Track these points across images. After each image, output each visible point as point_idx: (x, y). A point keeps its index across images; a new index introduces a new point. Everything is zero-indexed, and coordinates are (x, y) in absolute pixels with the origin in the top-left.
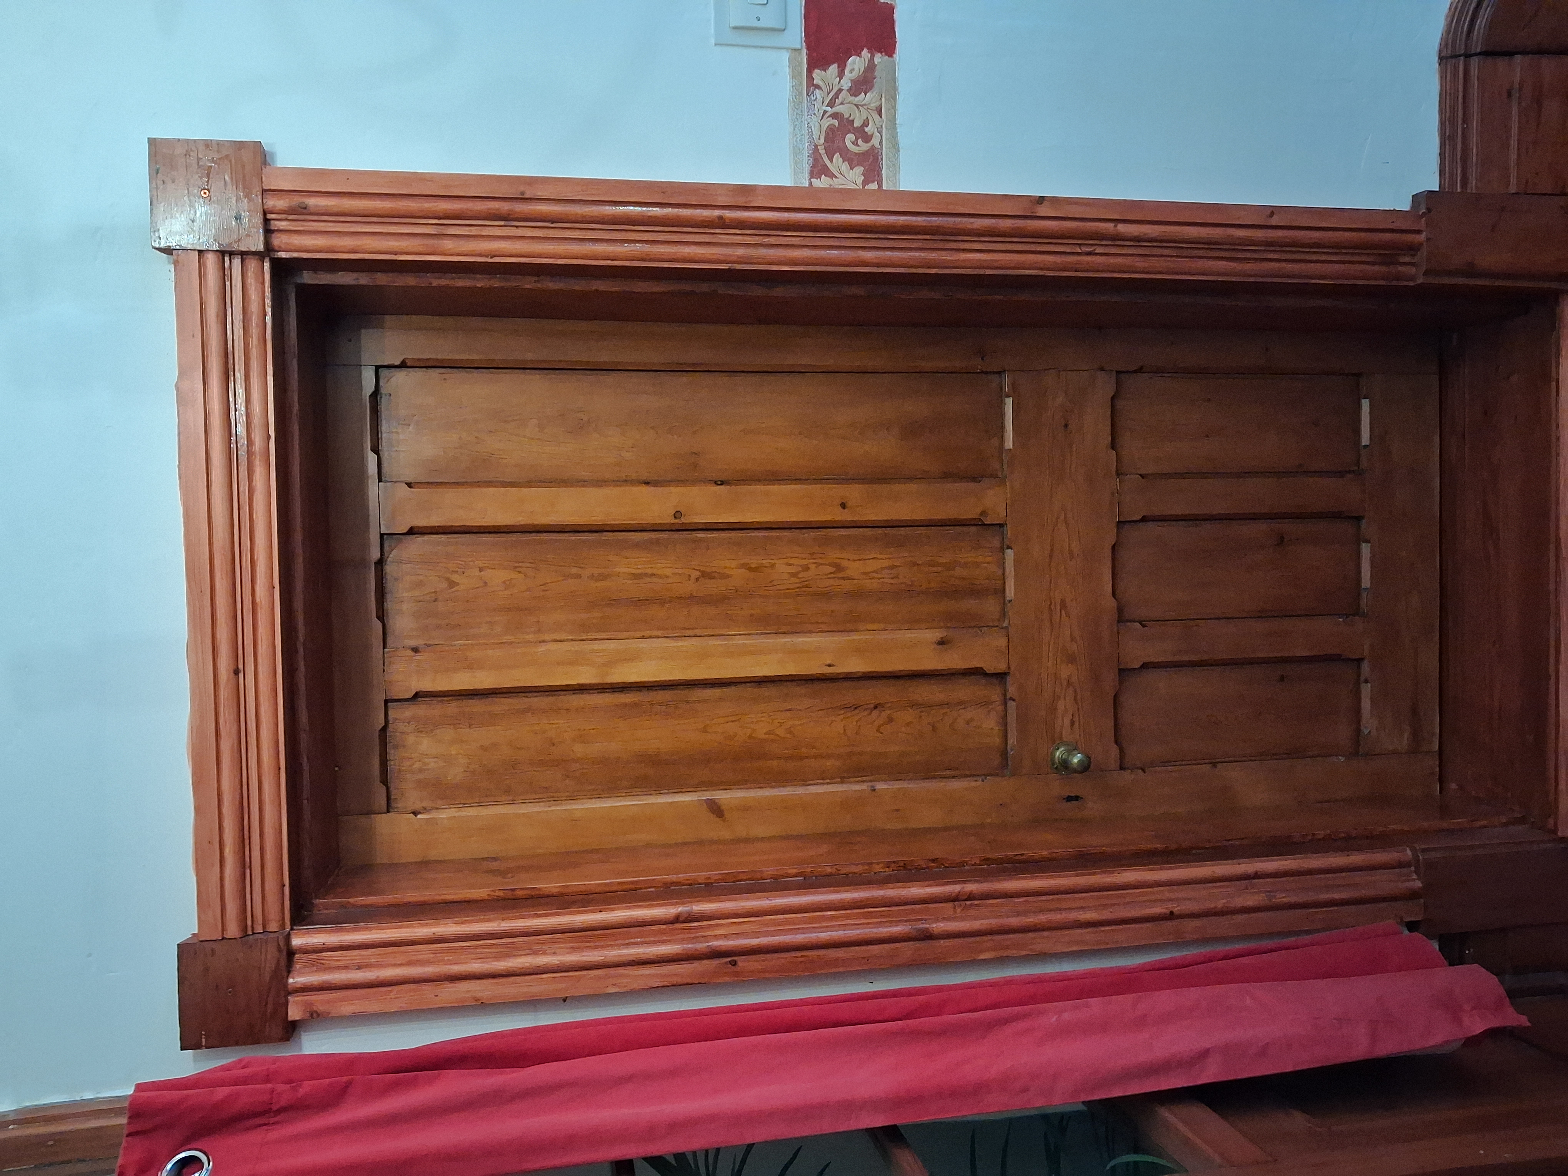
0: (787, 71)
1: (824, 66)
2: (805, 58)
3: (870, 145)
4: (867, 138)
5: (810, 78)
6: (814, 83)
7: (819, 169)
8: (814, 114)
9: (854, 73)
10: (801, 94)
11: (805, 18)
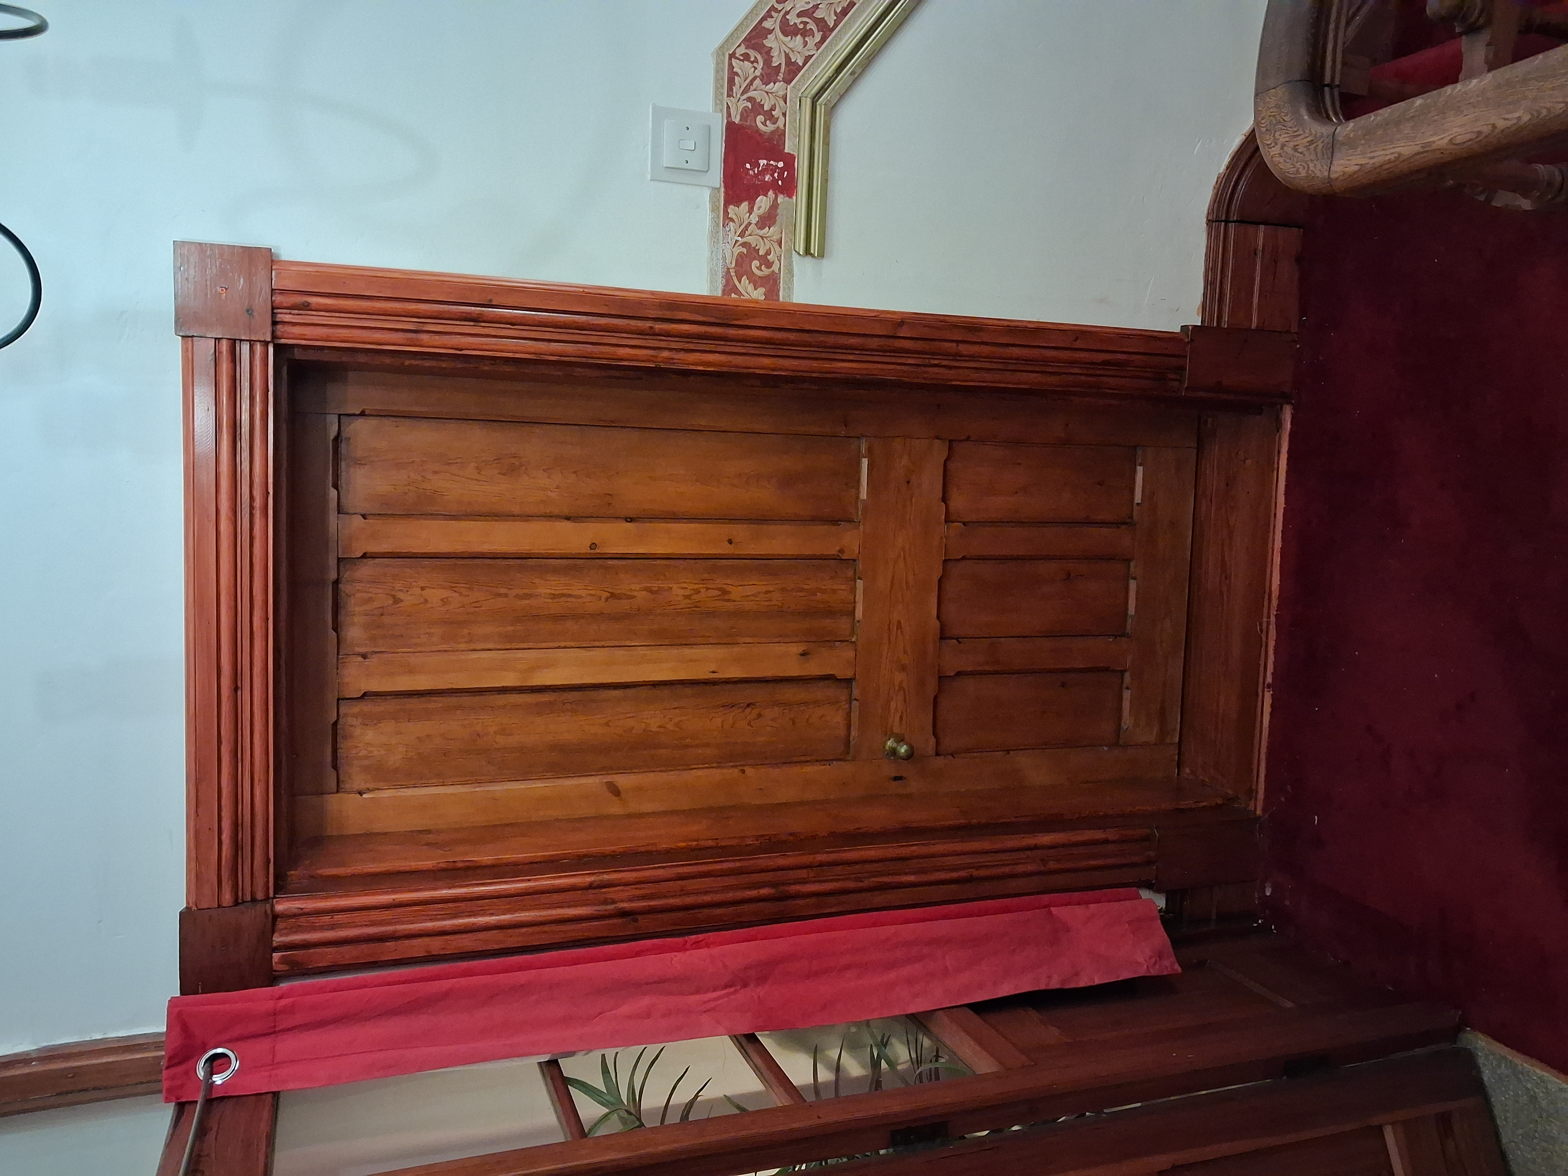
0: (708, 205)
1: (738, 204)
2: (723, 195)
3: (771, 270)
4: (769, 265)
5: (726, 212)
6: (729, 216)
7: (730, 287)
8: (728, 243)
9: (761, 210)
10: (718, 225)
11: (724, 163)
